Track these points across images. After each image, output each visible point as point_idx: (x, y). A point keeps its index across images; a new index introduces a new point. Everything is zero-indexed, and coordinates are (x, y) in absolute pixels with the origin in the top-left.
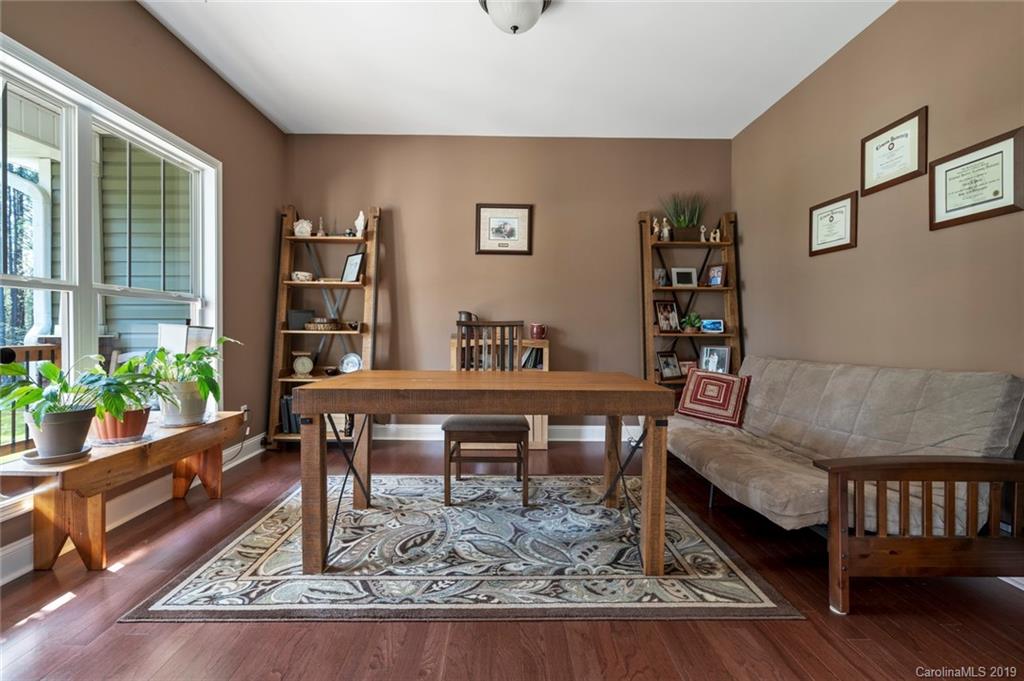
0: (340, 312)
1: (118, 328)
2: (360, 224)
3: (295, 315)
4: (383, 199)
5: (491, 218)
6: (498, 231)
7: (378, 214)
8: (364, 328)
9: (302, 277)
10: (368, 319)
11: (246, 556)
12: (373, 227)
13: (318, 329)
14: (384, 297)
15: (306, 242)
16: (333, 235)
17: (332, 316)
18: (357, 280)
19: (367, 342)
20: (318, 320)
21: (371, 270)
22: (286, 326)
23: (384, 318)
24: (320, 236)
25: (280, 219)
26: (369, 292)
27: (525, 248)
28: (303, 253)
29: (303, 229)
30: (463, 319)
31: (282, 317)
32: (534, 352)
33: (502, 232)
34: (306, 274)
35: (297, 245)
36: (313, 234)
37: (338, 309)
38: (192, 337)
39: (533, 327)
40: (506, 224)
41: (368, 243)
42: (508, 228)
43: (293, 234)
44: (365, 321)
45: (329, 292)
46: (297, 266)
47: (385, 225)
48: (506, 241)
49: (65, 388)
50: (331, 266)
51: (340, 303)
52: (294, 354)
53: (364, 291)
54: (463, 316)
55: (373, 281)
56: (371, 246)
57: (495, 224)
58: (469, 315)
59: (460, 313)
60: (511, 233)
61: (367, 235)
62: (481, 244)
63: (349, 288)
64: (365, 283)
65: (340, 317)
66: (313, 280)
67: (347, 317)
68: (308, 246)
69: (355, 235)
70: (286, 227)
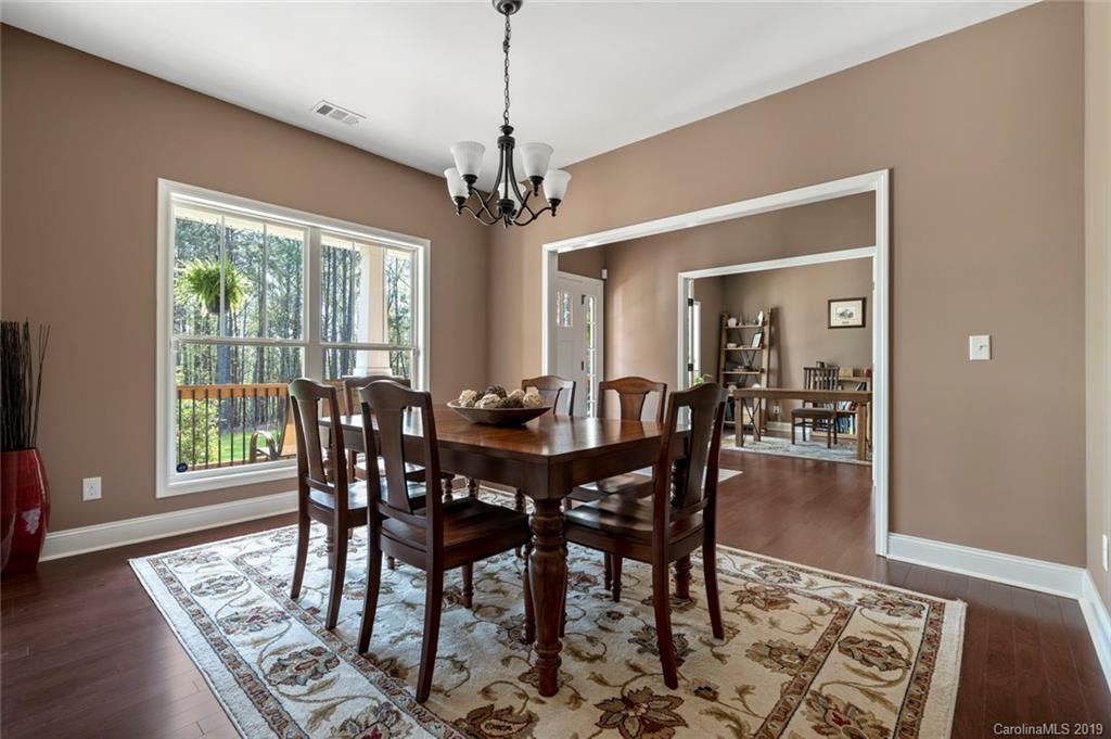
0: (750, 363)
2: (760, 318)
3: (729, 364)
4: (774, 302)
5: (837, 308)
6: (842, 315)
7: (769, 311)
8: (762, 371)
9: (731, 346)
10: (765, 366)
12: (767, 318)
13: (740, 371)
14: (774, 354)
15: (734, 329)
16: (746, 325)
17: (747, 365)
18: (759, 346)
19: (764, 378)
20: (739, 367)
21: (766, 341)
22: (724, 370)
23: (774, 365)
24: (741, 326)
25: (721, 317)
26: (765, 352)
27: (860, 323)
28: (732, 335)
29: (732, 323)
31: (722, 365)
32: (863, 385)
33: (844, 315)
34: (734, 345)
35: (730, 332)
36: (737, 324)
37: (749, 361)
39: (864, 369)
40: (846, 310)
41: (765, 327)
42: (848, 312)
43: (727, 325)
44: (763, 367)
45: (745, 353)
46: (729, 341)
47: (774, 317)
48: (848, 320)
50: (746, 340)
51: (750, 358)
52: (728, 383)
53: (763, 352)
54: (819, 364)
55: (768, 347)
56: (766, 329)
57: (840, 310)
58: (822, 364)
59: (817, 362)
60: (851, 315)
61: (764, 324)
62: (831, 322)
63: (755, 351)
64: (763, 347)
65: (751, 365)
66: (738, 347)
67: (754, 366)
68: (735, 331)
69: (757, 323)
70: (724, 321)
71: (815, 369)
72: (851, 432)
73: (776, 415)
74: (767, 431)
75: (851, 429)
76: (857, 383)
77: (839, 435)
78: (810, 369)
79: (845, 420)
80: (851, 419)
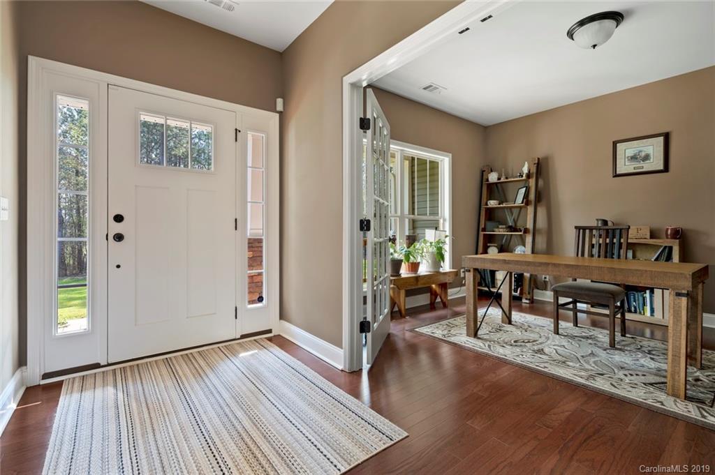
0: (515, 222)
1: (418, 231)
2: (525, 170)
3: (489, 224)
4: (540, 152)
5: (626, 150)
6: (634, 158)
7: (536, 162)
8: (526, 231)
9: (493, 203)
10: (530, 225)
11: (448, 326)
12: (534, 170)
13: (501, 231)
14: (542, 212)
15: (496, 184)
16: (511, 177)
17: (510, 224)
18: (522, 203)
19: (529, 239)
20: (500, 227)
21: (532, 196)
22: (484, 230)
23: (542, 222)
24: (502, 180)
25: (482, 173)
26: (530, 209)
27: (661, 168)
28: (493, 190)
29: (493, 177)
30: (600, 225)
31: (482, 226)
32: (667, 249)
33: (637, 159)
34: (495, 201)
35: (491, 186)
36: (499, 179)
37: (514, 220)
38: (437, 235)
39: (667, 229)
40: (641, 151)
41: (530, 180)
42: (643, 154)
43: (487, 180)
44: (528, 227)
45: (509, 210)
46: (490, 198)
47: (541, 169)
48: (642, 164)
49: (395, 251)
50: (509, 196)
51: (515, 217)
52: (489, 245)
53: (527, 209)
54: (600, 222)
55: (533, 203)
56: (532, 182)
57: (630, 153)
58: (605, 222)
59: (597, 220)
60: (647, 157)
61: (529, 176)
62: (618, 170)
63: (520, 208)
64: (528, 204)
65: (516, 225)
66: (499, 204)
67: (519, 224)
68: (497, 187)
69: (522, 176)
70: (485, 177)
71: (591, 229)
72: (648, 313)
73: (545, 282)
74: (532, 301)
75: (648, 308)
76: (656, 247)
77: (628, 316)
78: (584, 229)
79: (638, 295)
80: (647, 295)
